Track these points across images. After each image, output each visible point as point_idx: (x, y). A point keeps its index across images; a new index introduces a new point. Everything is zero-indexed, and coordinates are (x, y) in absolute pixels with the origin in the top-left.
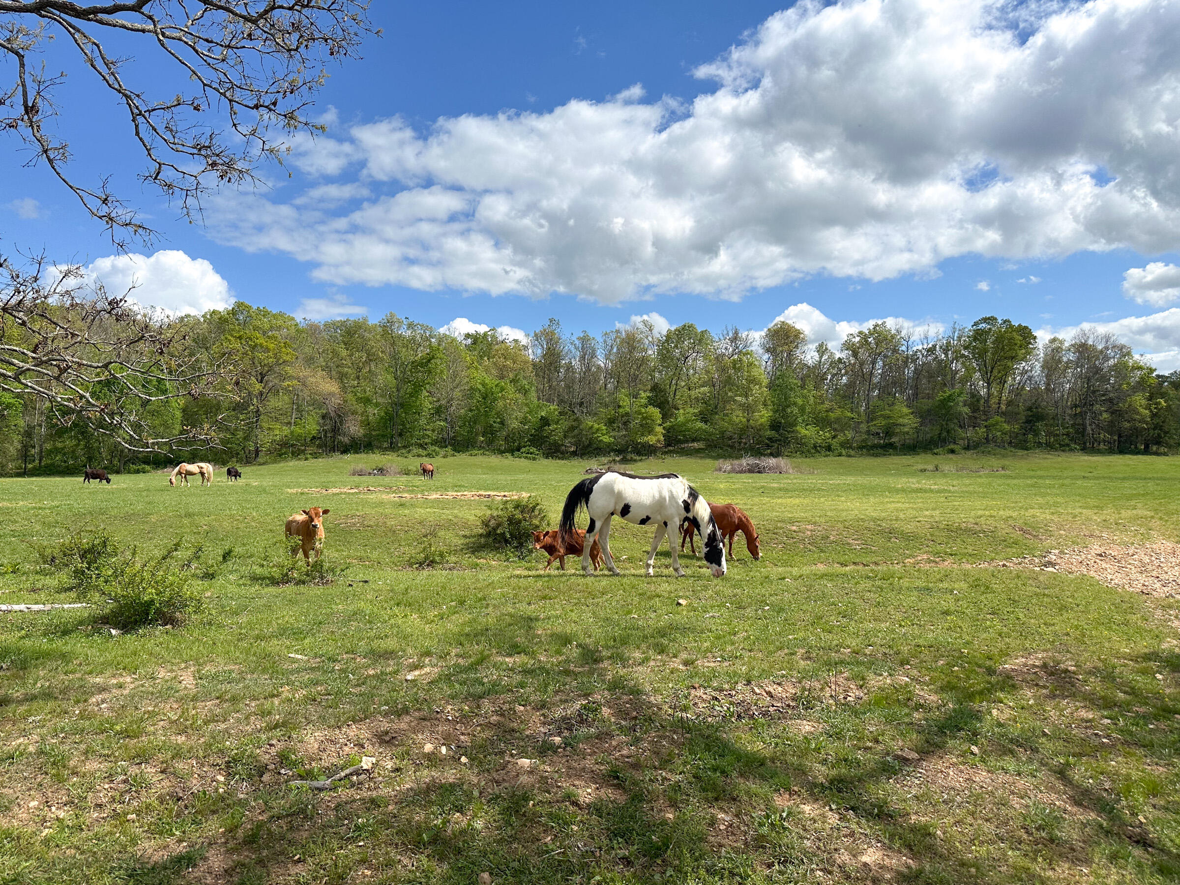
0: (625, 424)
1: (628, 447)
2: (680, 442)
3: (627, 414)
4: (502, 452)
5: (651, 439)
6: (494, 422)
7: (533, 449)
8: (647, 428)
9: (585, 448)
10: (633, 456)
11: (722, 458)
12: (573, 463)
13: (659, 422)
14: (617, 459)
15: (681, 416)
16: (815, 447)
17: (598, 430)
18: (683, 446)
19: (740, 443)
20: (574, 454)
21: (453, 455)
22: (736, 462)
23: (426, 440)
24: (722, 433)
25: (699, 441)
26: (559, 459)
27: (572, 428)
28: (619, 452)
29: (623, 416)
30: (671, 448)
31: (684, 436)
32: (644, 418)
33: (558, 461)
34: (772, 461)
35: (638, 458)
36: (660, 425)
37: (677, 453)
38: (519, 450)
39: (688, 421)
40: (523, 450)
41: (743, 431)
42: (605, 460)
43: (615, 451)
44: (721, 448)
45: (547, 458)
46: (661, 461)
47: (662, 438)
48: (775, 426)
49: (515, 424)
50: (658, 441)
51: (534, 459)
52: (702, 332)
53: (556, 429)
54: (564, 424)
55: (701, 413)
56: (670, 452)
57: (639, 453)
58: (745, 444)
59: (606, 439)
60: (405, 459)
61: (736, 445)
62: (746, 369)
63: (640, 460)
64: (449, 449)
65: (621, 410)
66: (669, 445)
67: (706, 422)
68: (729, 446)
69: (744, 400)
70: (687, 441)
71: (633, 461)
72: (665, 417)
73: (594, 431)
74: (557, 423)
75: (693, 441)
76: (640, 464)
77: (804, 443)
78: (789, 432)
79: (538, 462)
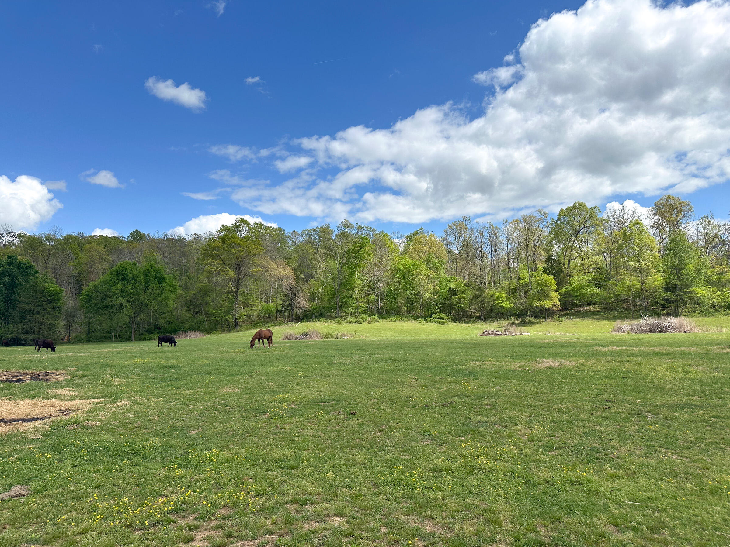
0: (526, 292)
1: (527, 312)
2: (576, 306)
3: (527, 285)
4: (417, 318)
5: (548, 304)
6: (411, 294)
7: (442, 315)
8: (544, 294)
9: (488, 313)
10: (531, 319)
11: (619, 318)
12: (476, 325)
13: (555, 287)
14: (517, 322)
15: (576, 282)
16: (713, 306)
17: (498, 297)
18: (579, 309)
19: (635, 305)
20: (479, 318)
21: (377, 321)
22: (635, 322)
23: (360, 310)
24: (617, 296)
25: (594, 304)
26: (465, 322)
27: (476, 296)
28: (518, 316)
29: (523, 286)
30: (568, 312)
31: (580, 300)
32: (541, 285)
33: (463, 324)
34: (674, 321)
35: (536, 321)
36: (556, 291)
37: (573, 315)
38: (431, 316)
39: (582, 287)
40: (434, 316)
41: (639, 293)
42: (505, 322)
43: (515, 315)
44: (617, 310)
45: (455, 322)
46: (558, 323)
47: (558, 302)
48: (669, 287)
49: (427, 295)
50: (555, 305)
51: (443, 323)
52: (592, 209)
53: (463, 297)
54: (470, 294)
55: (595, 279)
56: (567, 314)
57: (537, 317)
58: (640, 305)
59: (507, 305)
60: (339, 325)
61: (632, 307)
62: (636, 236)
63: (538, 323)
64: (376, 317)
65: (521, 281)
66: (566, 309)
67: (600, 287)
68: (624, 308)
69: (637, 265)
70: (582, 305)
71: (531, 323)
72: (559, 284)
73: (495, 298)
74: (463, 293)
75: (589, 304)
76: (537, 326)
77: (702, 303)
78: (686, 293)
79: (445, 325)
